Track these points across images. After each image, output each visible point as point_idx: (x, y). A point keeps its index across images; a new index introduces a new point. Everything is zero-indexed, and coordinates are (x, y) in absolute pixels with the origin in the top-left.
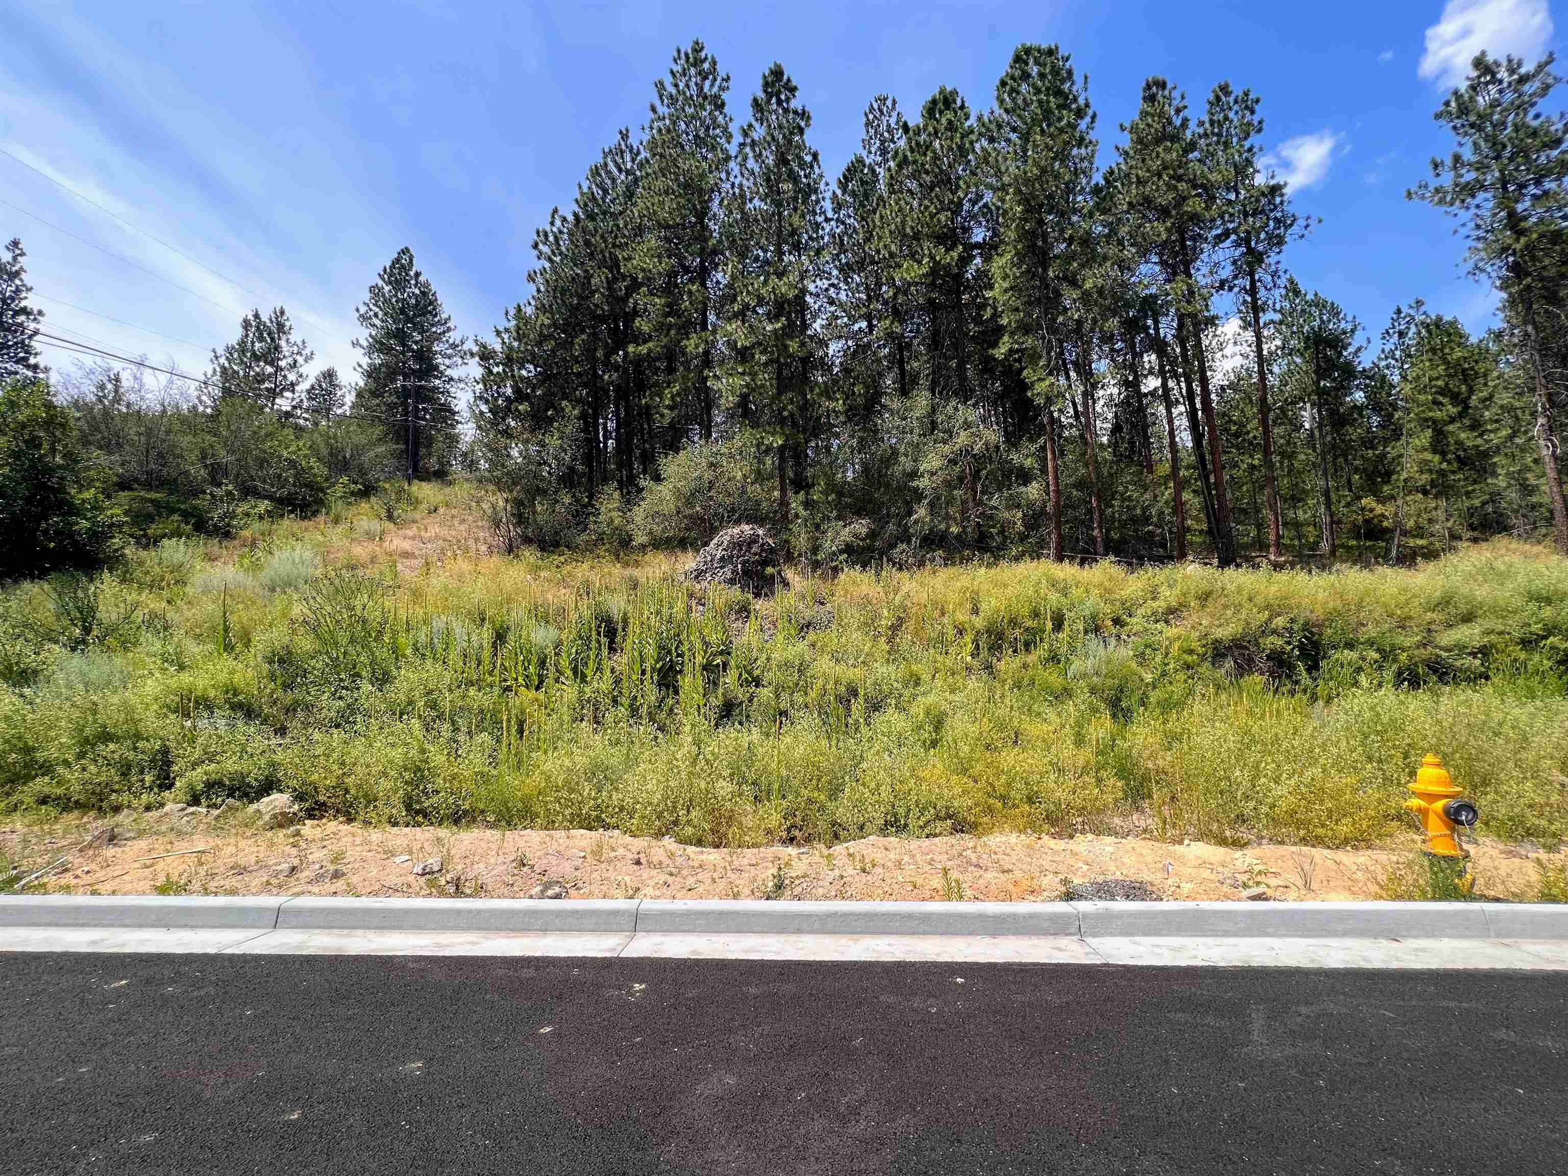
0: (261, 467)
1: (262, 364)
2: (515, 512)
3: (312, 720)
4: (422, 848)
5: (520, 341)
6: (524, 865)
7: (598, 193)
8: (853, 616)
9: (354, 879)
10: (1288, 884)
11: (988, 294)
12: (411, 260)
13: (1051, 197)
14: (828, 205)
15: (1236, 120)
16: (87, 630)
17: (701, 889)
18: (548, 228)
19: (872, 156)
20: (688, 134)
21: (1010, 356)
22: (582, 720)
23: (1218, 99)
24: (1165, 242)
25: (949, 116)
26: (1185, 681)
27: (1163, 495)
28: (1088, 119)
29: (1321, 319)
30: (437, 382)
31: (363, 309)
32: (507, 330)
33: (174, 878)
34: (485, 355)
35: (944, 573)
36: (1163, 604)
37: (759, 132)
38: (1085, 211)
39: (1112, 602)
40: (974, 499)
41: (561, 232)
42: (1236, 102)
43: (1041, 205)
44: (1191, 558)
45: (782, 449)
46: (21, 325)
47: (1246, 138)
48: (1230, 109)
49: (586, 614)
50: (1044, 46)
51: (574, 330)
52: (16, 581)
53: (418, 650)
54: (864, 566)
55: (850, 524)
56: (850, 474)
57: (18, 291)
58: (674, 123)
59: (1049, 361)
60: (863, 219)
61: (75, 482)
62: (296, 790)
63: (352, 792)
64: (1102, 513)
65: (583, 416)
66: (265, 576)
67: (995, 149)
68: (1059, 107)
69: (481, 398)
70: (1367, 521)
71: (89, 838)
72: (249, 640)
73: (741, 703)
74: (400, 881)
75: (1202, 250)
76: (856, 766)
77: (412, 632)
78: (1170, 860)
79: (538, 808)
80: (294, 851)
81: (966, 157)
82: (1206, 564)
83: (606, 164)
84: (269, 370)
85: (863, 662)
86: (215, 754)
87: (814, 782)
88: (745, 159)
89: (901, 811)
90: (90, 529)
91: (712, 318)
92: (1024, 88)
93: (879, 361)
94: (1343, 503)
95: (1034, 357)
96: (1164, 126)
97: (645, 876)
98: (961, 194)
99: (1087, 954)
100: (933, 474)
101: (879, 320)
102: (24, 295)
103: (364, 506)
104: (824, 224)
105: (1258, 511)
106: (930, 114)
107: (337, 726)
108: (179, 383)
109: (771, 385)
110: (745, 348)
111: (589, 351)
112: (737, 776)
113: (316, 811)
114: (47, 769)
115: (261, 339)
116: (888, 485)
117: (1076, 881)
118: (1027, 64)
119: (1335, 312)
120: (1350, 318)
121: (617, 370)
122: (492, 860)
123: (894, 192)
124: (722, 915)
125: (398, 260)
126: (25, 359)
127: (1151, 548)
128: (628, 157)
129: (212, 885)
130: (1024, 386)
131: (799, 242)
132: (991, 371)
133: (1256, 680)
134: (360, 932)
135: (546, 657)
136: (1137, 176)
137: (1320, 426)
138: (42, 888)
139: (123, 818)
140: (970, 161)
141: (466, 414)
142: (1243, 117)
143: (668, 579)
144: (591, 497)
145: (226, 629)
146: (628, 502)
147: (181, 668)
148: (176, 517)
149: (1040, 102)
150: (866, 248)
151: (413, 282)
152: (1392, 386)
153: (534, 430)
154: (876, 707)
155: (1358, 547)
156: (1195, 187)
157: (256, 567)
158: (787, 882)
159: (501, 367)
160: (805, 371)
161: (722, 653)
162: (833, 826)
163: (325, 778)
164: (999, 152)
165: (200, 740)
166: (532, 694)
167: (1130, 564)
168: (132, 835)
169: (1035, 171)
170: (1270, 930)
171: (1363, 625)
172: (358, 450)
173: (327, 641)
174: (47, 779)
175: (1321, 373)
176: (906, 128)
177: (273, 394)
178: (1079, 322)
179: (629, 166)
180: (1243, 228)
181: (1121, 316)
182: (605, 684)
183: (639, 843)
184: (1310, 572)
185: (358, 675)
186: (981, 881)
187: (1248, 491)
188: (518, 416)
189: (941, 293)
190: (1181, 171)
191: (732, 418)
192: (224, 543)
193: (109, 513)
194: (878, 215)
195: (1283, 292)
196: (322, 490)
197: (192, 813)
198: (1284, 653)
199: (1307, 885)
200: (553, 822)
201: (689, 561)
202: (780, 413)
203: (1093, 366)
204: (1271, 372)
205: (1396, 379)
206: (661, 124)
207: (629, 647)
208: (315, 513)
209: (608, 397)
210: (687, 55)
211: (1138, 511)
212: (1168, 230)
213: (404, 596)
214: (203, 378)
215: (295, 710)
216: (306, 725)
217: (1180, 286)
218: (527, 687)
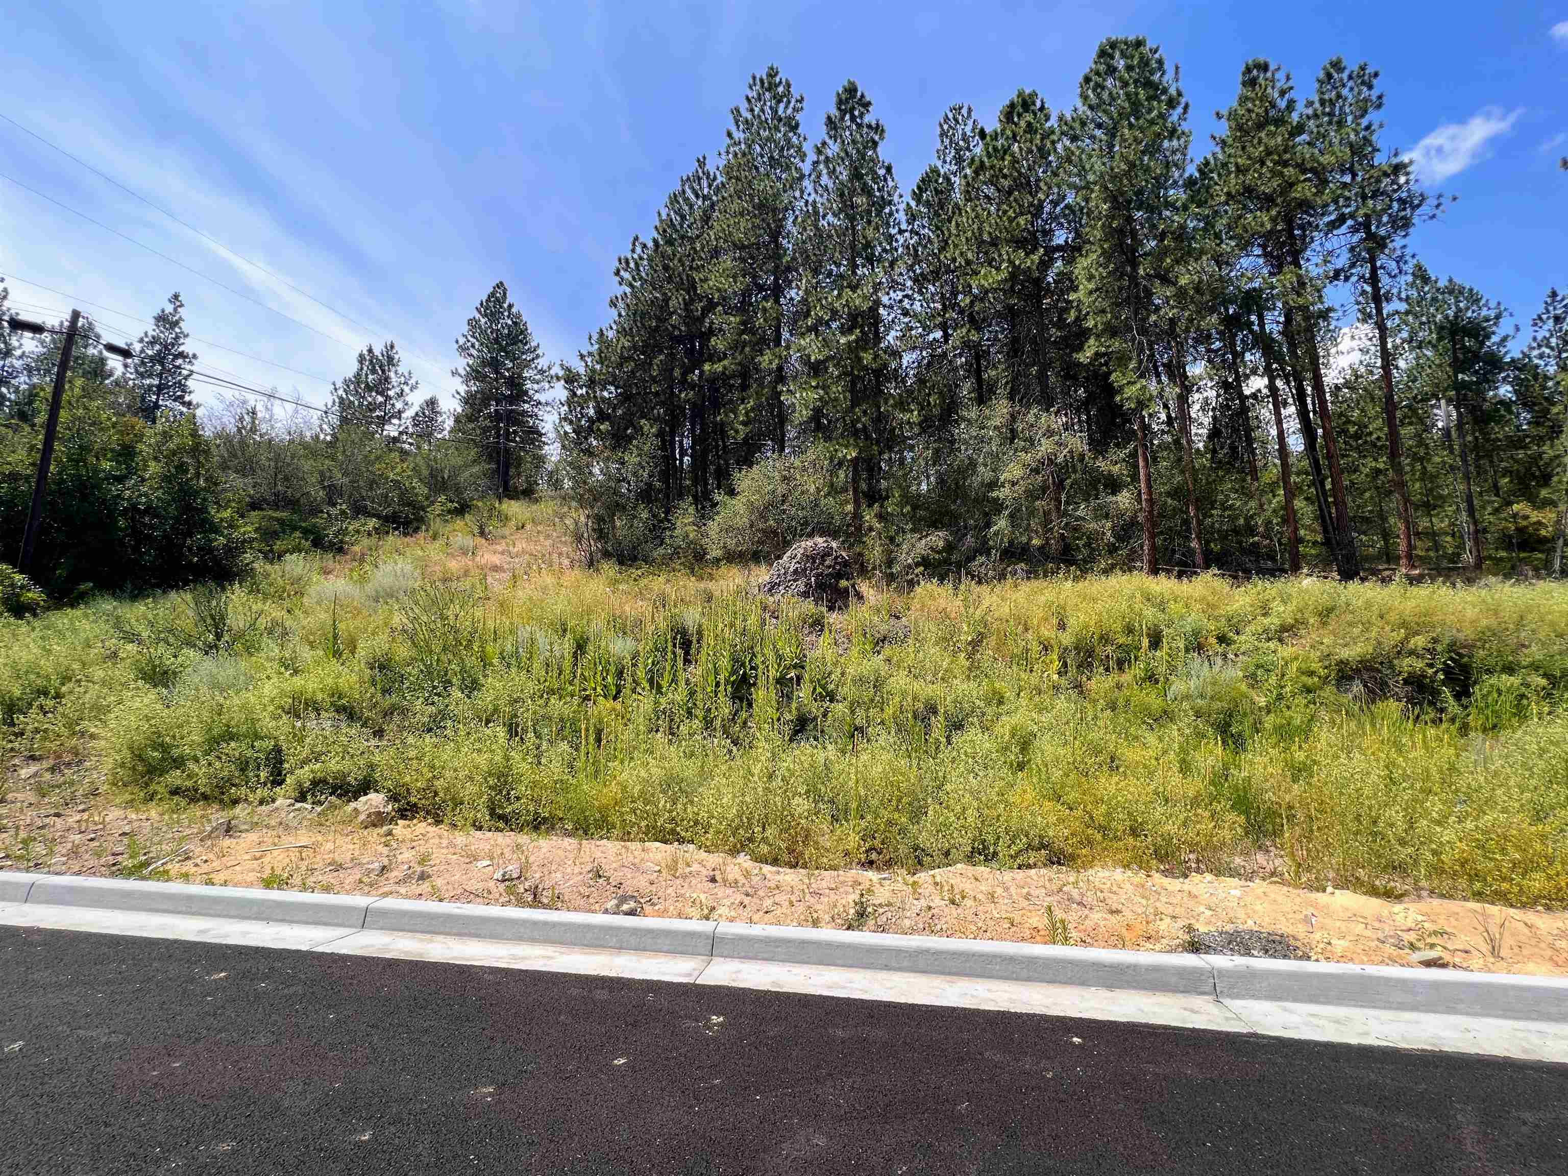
0: (371, 489)
1: (374, 394)
2: (596, 527)
3: (407, 724)
4: (502, 854)
5: (602, 363)
6: (600, 877)
7: (676, 219)
8: (930, 630)
9: (439, 882)
10: (1468, 948)
11: (1072, 296)
12: (505, 294)
13: (1140, 192)
14: (902, 216)
15: (1350, 96)
16: (218, 636)
17: (778, 912)
18: (629, 257)
19: (947, 166)
20: (762, 156)
21: (1096, 360)
22: (657, 731)
23: (1329, 76)
24: (1270, 232)
25: (1028, 118)
26: (1306, 706)
27: (1270, 503)
28: (1180, 110)
29: (1457, 306)
30: (526, 406)
31: (462, 341)
32: (590, 354)
33: (278, 872)
34: (570, 379)
35: (1026, 587)
36: (1277, 621)
37: (833, 149)
38: (1179, 204)
39: (1217, 619)
40: (1058, 508)
41: (641, 258)
42: (1350, 77)
43: (1129, 202)
44: (1305, 571)
45: (855, 461)
46: (179, 367)
47: (1362, 116)
48: (1344, 86)
49: (663, 625)
50: (1132, 38)
51: (653, 351)
52: (164, 592)
53: (504, 658)
54: (942, 580)
55: (926, 536)
56: (924, 487)
57: (177, 338)
58: (749, 147)
59: (1140, 362)
60: (938, 228)
61: (215, 503)
62: (390, 791)
63: (441, 794)
64: (1200, 523)
65: (660, 434)
66: (369, 588)
67: (1078, 147)
68: (1149, 99)
69: (565, 419)
70: (1520, 530)
71: (209, 829)
72: (355, 647)
73: (815, 718)
74: (480, 886)
75: (1312, 238)
76: (939, 788)
77: (500, 641)
78: (1311, 910)
79: (615, 819)
80: (385, 851)
81: (1046, 158)
82: (1326, 578)
83: (684, 192)
84: (380, 399)
85: (942, 679)
86: (321, 754)
87: (894, 803)
88: (819, 176)
89: (990, 839)
90: (226, 545)
91: (785, 335)
92: (1109, 82)
93: (955, 370)
94: (1489, 509)
95: (1122, 360)
96: (1267, 111)
97: (720, 895)
98: (1041, 196)
99: (1227, 1019)
100: (1014, 484)
101: (955, 330)
102: (182, 341)
103: (459, 523)
104: (898, 237)
105: (1384, 519)
106: (1008, 119)
107: (430, 730)
108: (305, 413)
109: (845, 398)
110: (818, 362)
111: (667, 371)
112: (812, 792)
113: (407, 811)
114: (179, 763)
115: (374, 371)
116: (965, 497)
117: (1203, 929)
118: (1112, 58)
119: (1474, 299)
120: (1492, 304)
121: (693, 389)
122: (569, 870)
123: (970, 200)
124: (803, 944)
125: (493, 294)
126: (182, 397)
127: (1257, 561)
128: (705, 183)
129: (310, 881)
130: (1110, 391)
131: (873, 254)
132: (1075, 378)
133: (1392, 707)
134: (440, 938)
135: (623, 668)
136: (1237, 165)
137: (1460, 425)
138: (164, 875)
139: (240, 811)
140: (1050, 162)
141: (552, 435)
142: (1359, 93)
143: (742, 593)
144: (667, 513)
145: (335, 637)
146: (703, 517)
147: (296, 672)
148: (298, 534)
149: (1128, 95)
150: (942, 257)
151: (506, 314)
152: (1546, 378)
153: (614, 448)
154: (958, 726)
155: (1510, 559)
156: (1304, 171)
157: (363, 579)
158: (870, 910)
159: (584, 389)
160: (878, 384)
161: (795, 666)
162: (916, 850)
163: (417, 780)
164: (1083, 150)
165: (308, 740)
166: (610, 704)
167: (1235, 577)
168: (245, 827)
169: (1124, 167)
170: (1461, 1006)
171: (1523, 646)
172: (456, 471)
173: (422, 648)
174: (178, 772)
175: (1459, 365)
176: (983, 135)
177: (383, 421)
178: (1173, 322)
179: (706, 191)
180: (1361, 212)
181: (1220, 313)
182: (680, 695)
183: (715, 859)
184: (1454, 585)
185: (449, 682)
186: (1087, 922)
187: (1372, 498)
188: (600, 436)
189: (1020, 299)
190: (1288, 156)
191: (805, 432)
192: (337, 558)
193: (242, 530)
194: (953, 223)
195: (1410, 278)
196: (423, 509)
197: (299, 810)
198: (1425, 677)
199: (1495, 951)
200: (629, 833)
201: (762, 575)
202: (854, 426)
203: (1187, 368)
204: (1397, 368)
205: (1552, 369)
206: (737, 149)
207: (703, 659)
208: (417, 530)
209: (685, 415)
210: (762, 81)
211: (1242, 521)
212: (1273, 220)
213: (492, 606)
214: (324, 409)
215: (392, 713)
216: (401, 729)
217: (1288, 277)
218: (605, 696)
